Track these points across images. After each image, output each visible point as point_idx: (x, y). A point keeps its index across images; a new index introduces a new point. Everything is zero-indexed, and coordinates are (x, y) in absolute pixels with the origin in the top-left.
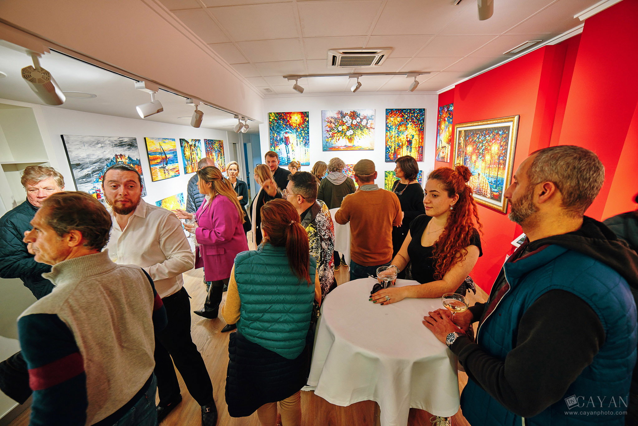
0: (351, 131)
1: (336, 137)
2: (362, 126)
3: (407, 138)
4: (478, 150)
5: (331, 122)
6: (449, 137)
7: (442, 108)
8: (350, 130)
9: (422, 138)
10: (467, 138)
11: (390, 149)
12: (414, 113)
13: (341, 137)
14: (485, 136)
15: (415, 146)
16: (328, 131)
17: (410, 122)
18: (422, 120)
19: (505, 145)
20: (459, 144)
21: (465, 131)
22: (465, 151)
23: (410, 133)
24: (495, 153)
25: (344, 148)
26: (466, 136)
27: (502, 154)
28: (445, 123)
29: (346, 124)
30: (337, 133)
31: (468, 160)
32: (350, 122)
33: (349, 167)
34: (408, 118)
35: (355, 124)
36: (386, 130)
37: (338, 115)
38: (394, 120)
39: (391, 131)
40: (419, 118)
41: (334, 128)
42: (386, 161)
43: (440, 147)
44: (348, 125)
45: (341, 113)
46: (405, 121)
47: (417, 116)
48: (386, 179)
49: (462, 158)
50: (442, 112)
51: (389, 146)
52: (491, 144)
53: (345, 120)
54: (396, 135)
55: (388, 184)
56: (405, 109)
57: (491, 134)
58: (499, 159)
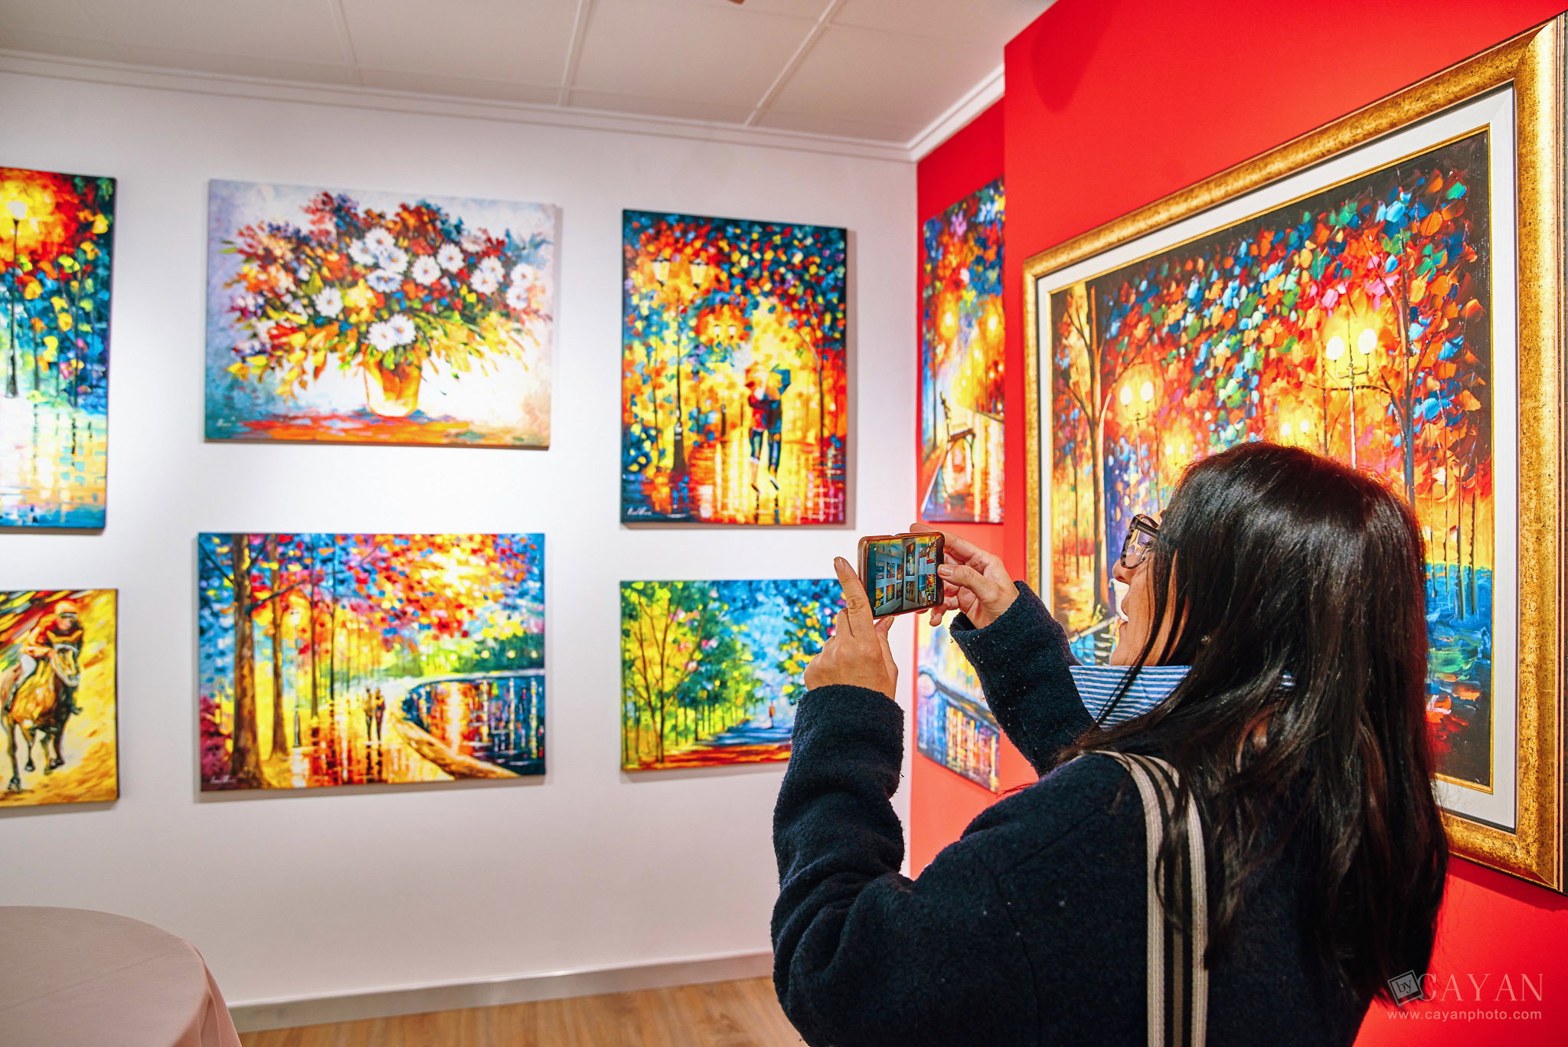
0: (399, 320)
1: (298, 354)
2: (472, 298)
3: (751, 385)
4: (1208, 385)
5: (267, 259)
6: (987, 370)
7: (938, 226)
8: (392, 313)
9: (840, 392)
10: (1115, 327)
11: (647, 446)
12: (787, 247)
13: (334, 359)
14: (1246, 277)
15: (799, 435)
16: (244, 312)
17: (767, 295)
18: (834, 289)
19: (1457, 296)
20: (1061, 375)
21: (1089, 285)
22: (1104, 415)
23: (769, 357)
24: (1362, 380)
25: (348, 425)
26: (1100, 319)
27: (1434, 370)
28: (960, 298)
29: (372, 277)
30: (310, 329)
31: (1132, 477)
32: (394, 270)
33: (386, 551)
34: (756, 273)
35: (427, 280)
36: (627, 330)
37: (321, 221)
38: (674, 275)
39: (653, 341)
40: (819, 279)
41: (287, 299)
42: (626, 520)
43: (942, 437)
44: (382, 287)
45: (339, 208)
46: (738, 290)
47: (805, 265)
48: (626, 633)
49: (1086, 467)
50: (939, 244)
51: (645, 429)
52: (1312, 316)
53: (365, 251)
54: (687, 367)
55: (639, 664)
56: (736, 223)
57: (1300, 247)
58: (1408, 418)
